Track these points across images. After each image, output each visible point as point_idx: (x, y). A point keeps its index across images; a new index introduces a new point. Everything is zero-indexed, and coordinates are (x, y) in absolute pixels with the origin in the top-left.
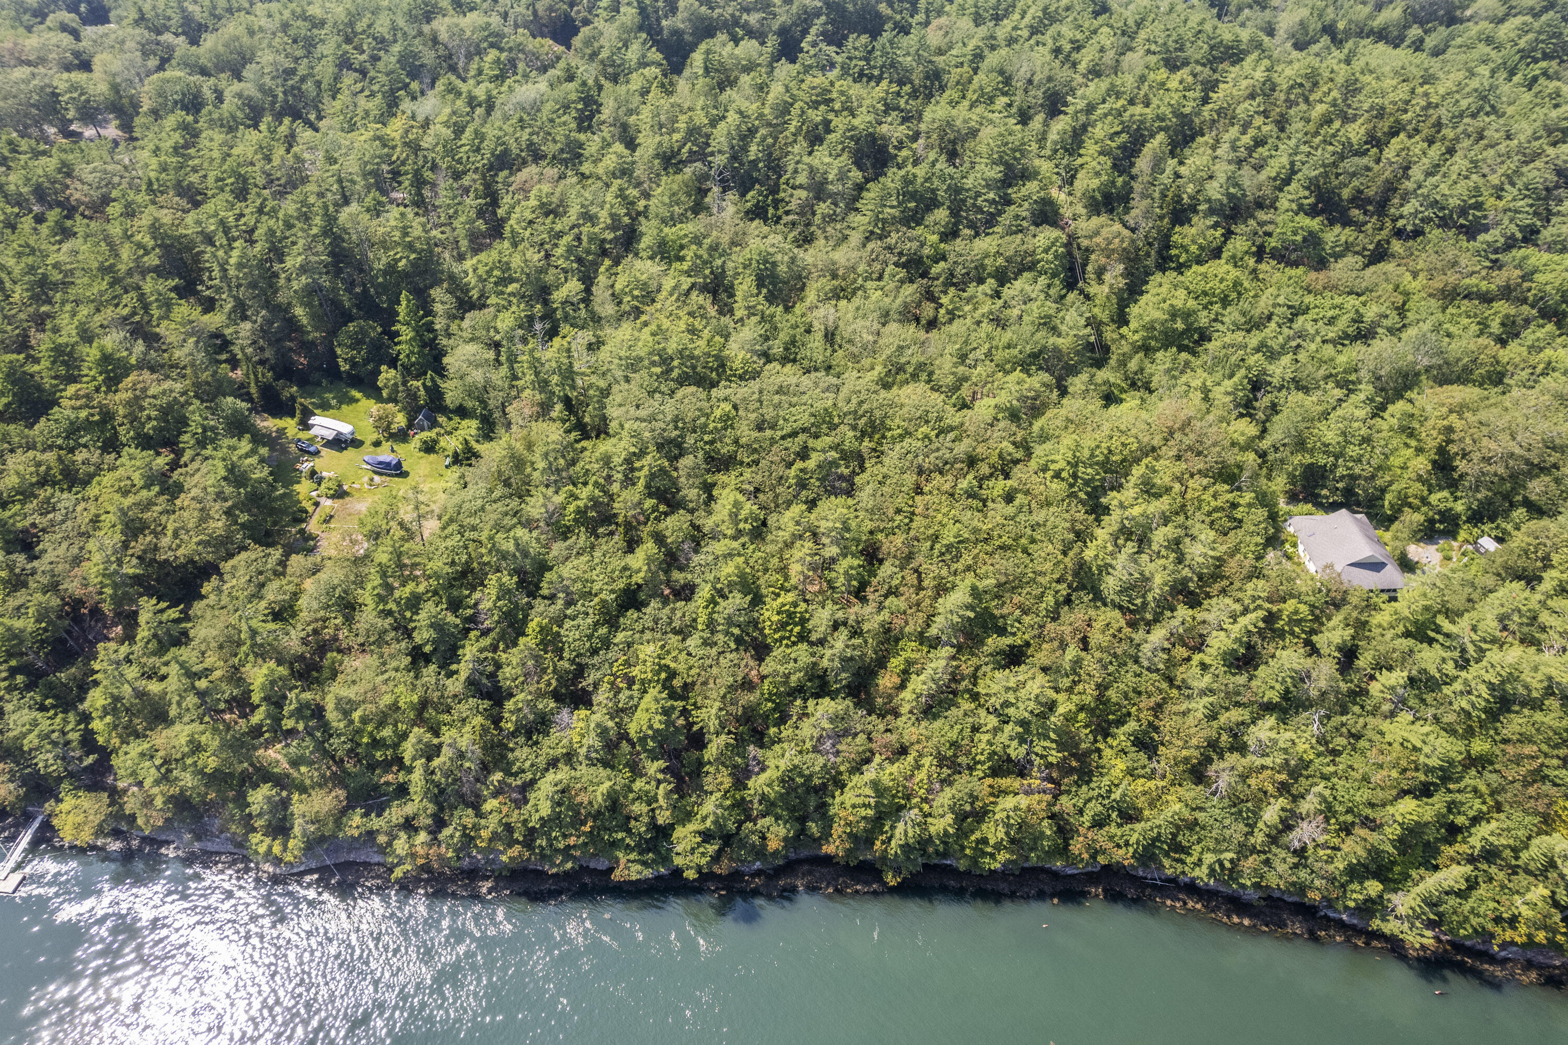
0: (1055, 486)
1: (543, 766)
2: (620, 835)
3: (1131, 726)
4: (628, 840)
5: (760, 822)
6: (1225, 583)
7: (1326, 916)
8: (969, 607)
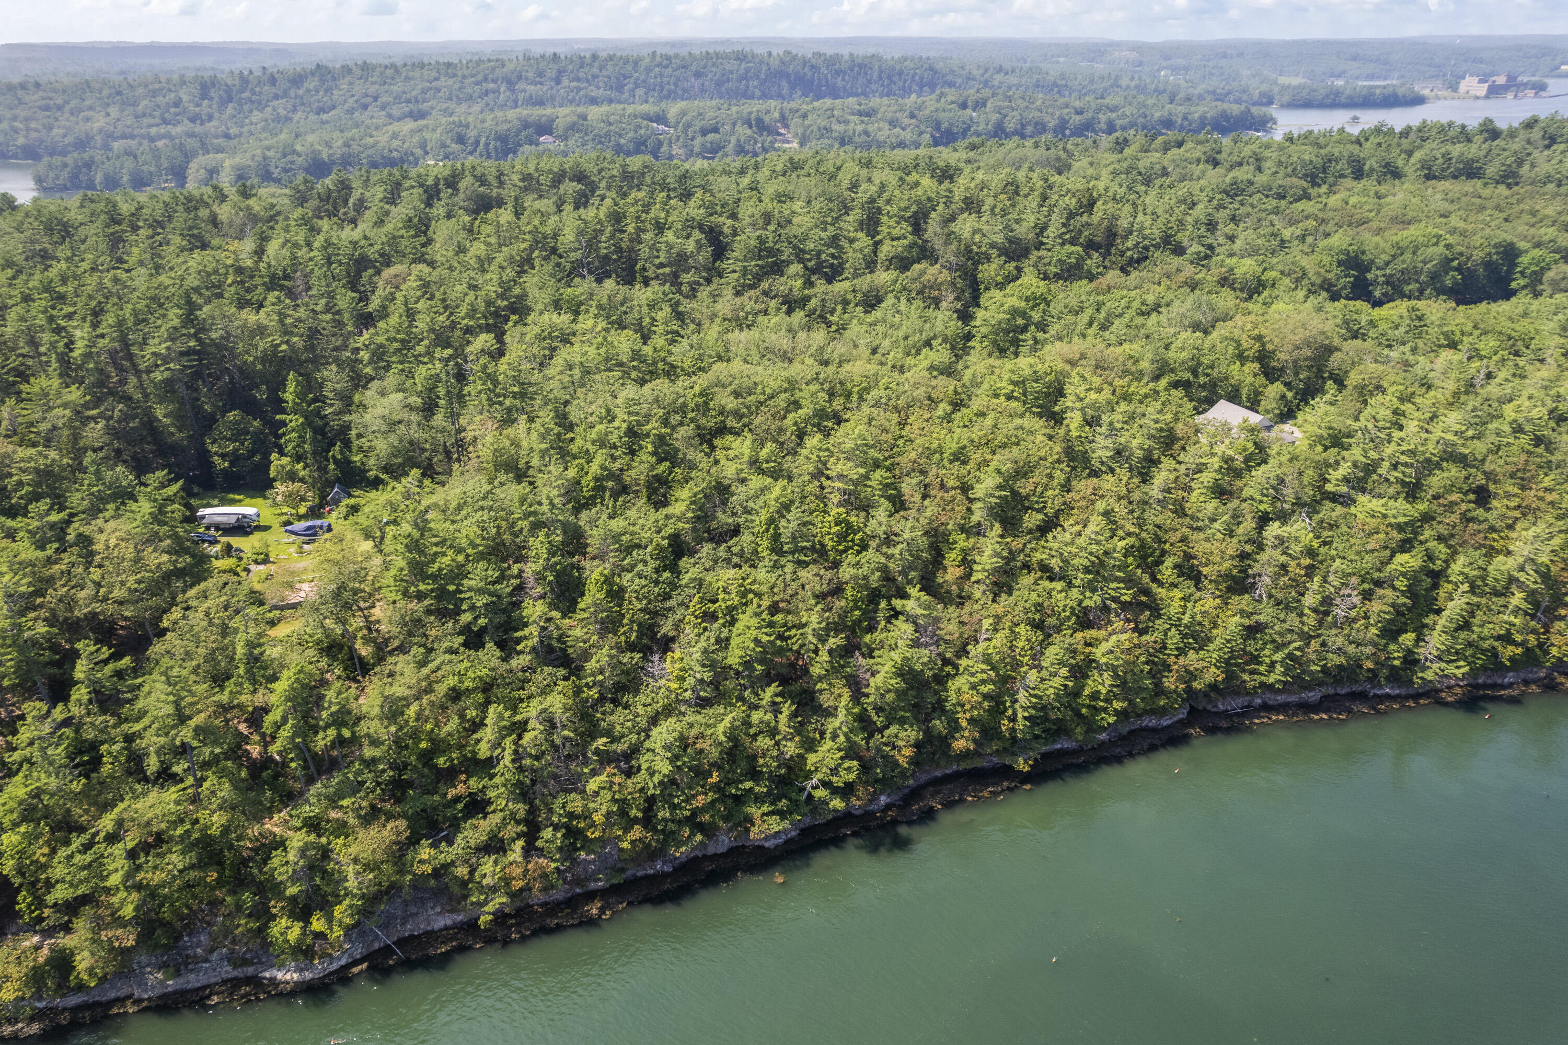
0: (1014, 404)
1: (644, 724)
2: (748, 785)
3: (1169, 562)
4: (757, 789)
5: (887, 732)
6: (1182, 442)
7: (1375, 695)
8: (1000, 487)
